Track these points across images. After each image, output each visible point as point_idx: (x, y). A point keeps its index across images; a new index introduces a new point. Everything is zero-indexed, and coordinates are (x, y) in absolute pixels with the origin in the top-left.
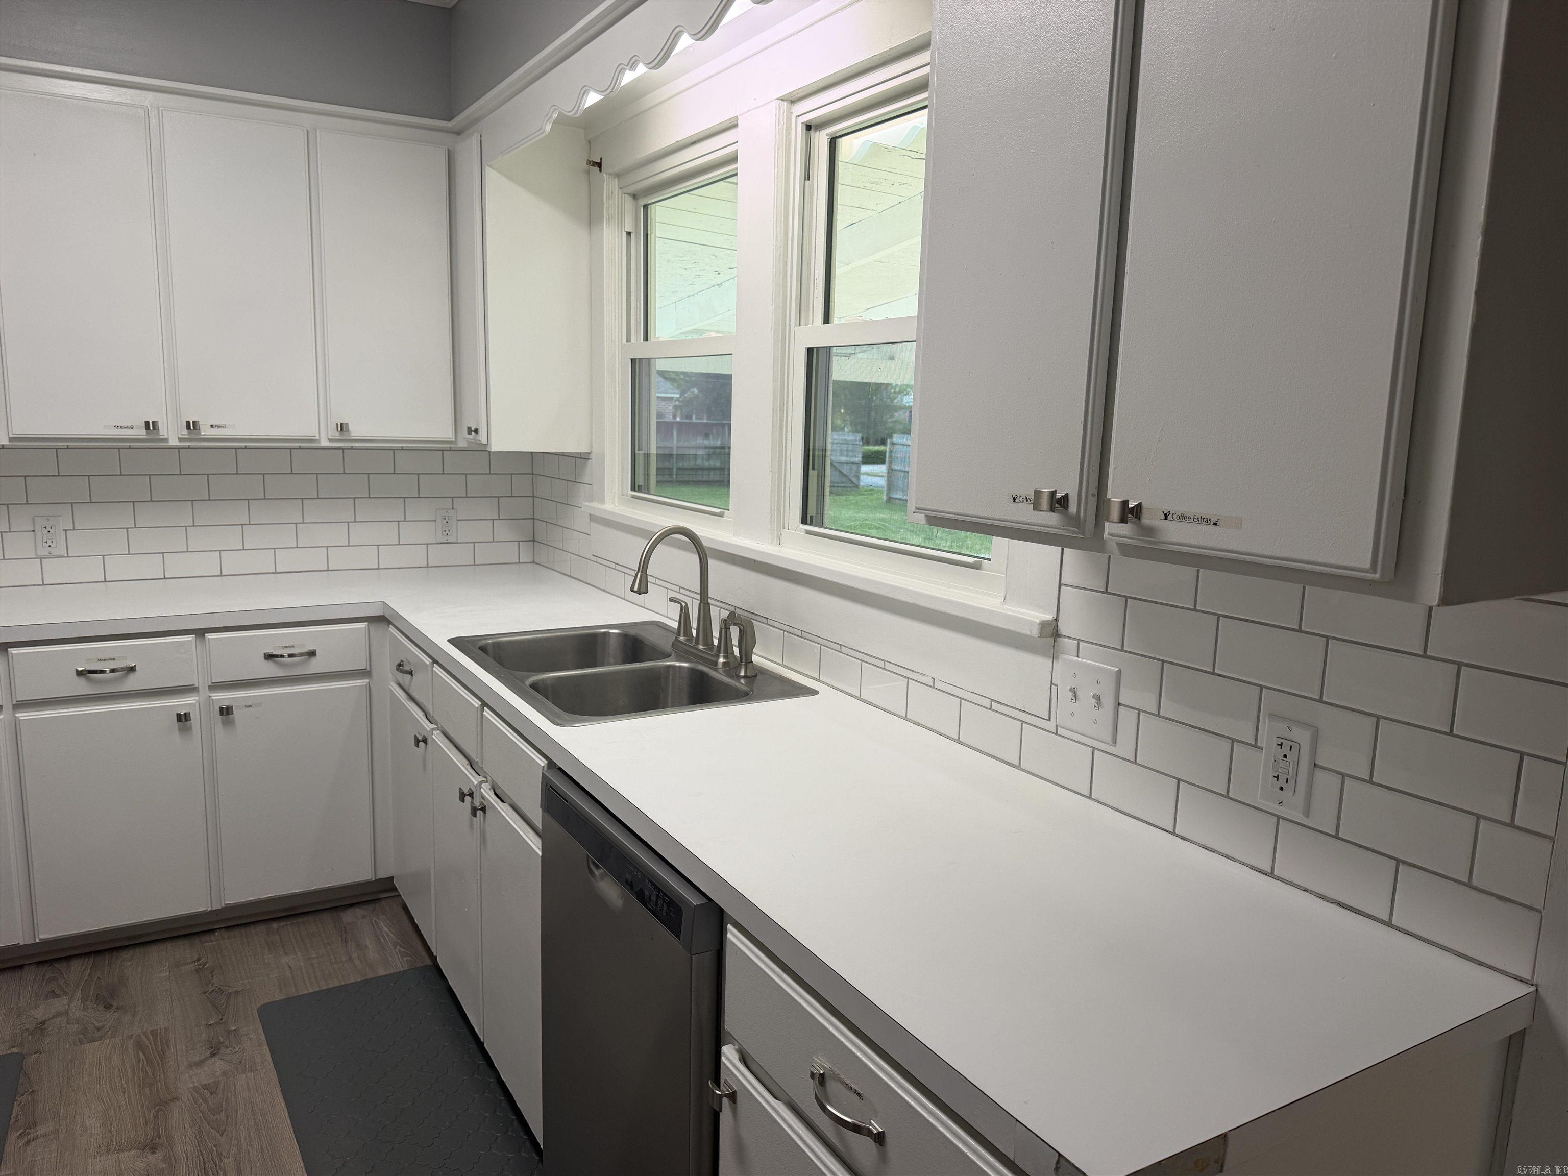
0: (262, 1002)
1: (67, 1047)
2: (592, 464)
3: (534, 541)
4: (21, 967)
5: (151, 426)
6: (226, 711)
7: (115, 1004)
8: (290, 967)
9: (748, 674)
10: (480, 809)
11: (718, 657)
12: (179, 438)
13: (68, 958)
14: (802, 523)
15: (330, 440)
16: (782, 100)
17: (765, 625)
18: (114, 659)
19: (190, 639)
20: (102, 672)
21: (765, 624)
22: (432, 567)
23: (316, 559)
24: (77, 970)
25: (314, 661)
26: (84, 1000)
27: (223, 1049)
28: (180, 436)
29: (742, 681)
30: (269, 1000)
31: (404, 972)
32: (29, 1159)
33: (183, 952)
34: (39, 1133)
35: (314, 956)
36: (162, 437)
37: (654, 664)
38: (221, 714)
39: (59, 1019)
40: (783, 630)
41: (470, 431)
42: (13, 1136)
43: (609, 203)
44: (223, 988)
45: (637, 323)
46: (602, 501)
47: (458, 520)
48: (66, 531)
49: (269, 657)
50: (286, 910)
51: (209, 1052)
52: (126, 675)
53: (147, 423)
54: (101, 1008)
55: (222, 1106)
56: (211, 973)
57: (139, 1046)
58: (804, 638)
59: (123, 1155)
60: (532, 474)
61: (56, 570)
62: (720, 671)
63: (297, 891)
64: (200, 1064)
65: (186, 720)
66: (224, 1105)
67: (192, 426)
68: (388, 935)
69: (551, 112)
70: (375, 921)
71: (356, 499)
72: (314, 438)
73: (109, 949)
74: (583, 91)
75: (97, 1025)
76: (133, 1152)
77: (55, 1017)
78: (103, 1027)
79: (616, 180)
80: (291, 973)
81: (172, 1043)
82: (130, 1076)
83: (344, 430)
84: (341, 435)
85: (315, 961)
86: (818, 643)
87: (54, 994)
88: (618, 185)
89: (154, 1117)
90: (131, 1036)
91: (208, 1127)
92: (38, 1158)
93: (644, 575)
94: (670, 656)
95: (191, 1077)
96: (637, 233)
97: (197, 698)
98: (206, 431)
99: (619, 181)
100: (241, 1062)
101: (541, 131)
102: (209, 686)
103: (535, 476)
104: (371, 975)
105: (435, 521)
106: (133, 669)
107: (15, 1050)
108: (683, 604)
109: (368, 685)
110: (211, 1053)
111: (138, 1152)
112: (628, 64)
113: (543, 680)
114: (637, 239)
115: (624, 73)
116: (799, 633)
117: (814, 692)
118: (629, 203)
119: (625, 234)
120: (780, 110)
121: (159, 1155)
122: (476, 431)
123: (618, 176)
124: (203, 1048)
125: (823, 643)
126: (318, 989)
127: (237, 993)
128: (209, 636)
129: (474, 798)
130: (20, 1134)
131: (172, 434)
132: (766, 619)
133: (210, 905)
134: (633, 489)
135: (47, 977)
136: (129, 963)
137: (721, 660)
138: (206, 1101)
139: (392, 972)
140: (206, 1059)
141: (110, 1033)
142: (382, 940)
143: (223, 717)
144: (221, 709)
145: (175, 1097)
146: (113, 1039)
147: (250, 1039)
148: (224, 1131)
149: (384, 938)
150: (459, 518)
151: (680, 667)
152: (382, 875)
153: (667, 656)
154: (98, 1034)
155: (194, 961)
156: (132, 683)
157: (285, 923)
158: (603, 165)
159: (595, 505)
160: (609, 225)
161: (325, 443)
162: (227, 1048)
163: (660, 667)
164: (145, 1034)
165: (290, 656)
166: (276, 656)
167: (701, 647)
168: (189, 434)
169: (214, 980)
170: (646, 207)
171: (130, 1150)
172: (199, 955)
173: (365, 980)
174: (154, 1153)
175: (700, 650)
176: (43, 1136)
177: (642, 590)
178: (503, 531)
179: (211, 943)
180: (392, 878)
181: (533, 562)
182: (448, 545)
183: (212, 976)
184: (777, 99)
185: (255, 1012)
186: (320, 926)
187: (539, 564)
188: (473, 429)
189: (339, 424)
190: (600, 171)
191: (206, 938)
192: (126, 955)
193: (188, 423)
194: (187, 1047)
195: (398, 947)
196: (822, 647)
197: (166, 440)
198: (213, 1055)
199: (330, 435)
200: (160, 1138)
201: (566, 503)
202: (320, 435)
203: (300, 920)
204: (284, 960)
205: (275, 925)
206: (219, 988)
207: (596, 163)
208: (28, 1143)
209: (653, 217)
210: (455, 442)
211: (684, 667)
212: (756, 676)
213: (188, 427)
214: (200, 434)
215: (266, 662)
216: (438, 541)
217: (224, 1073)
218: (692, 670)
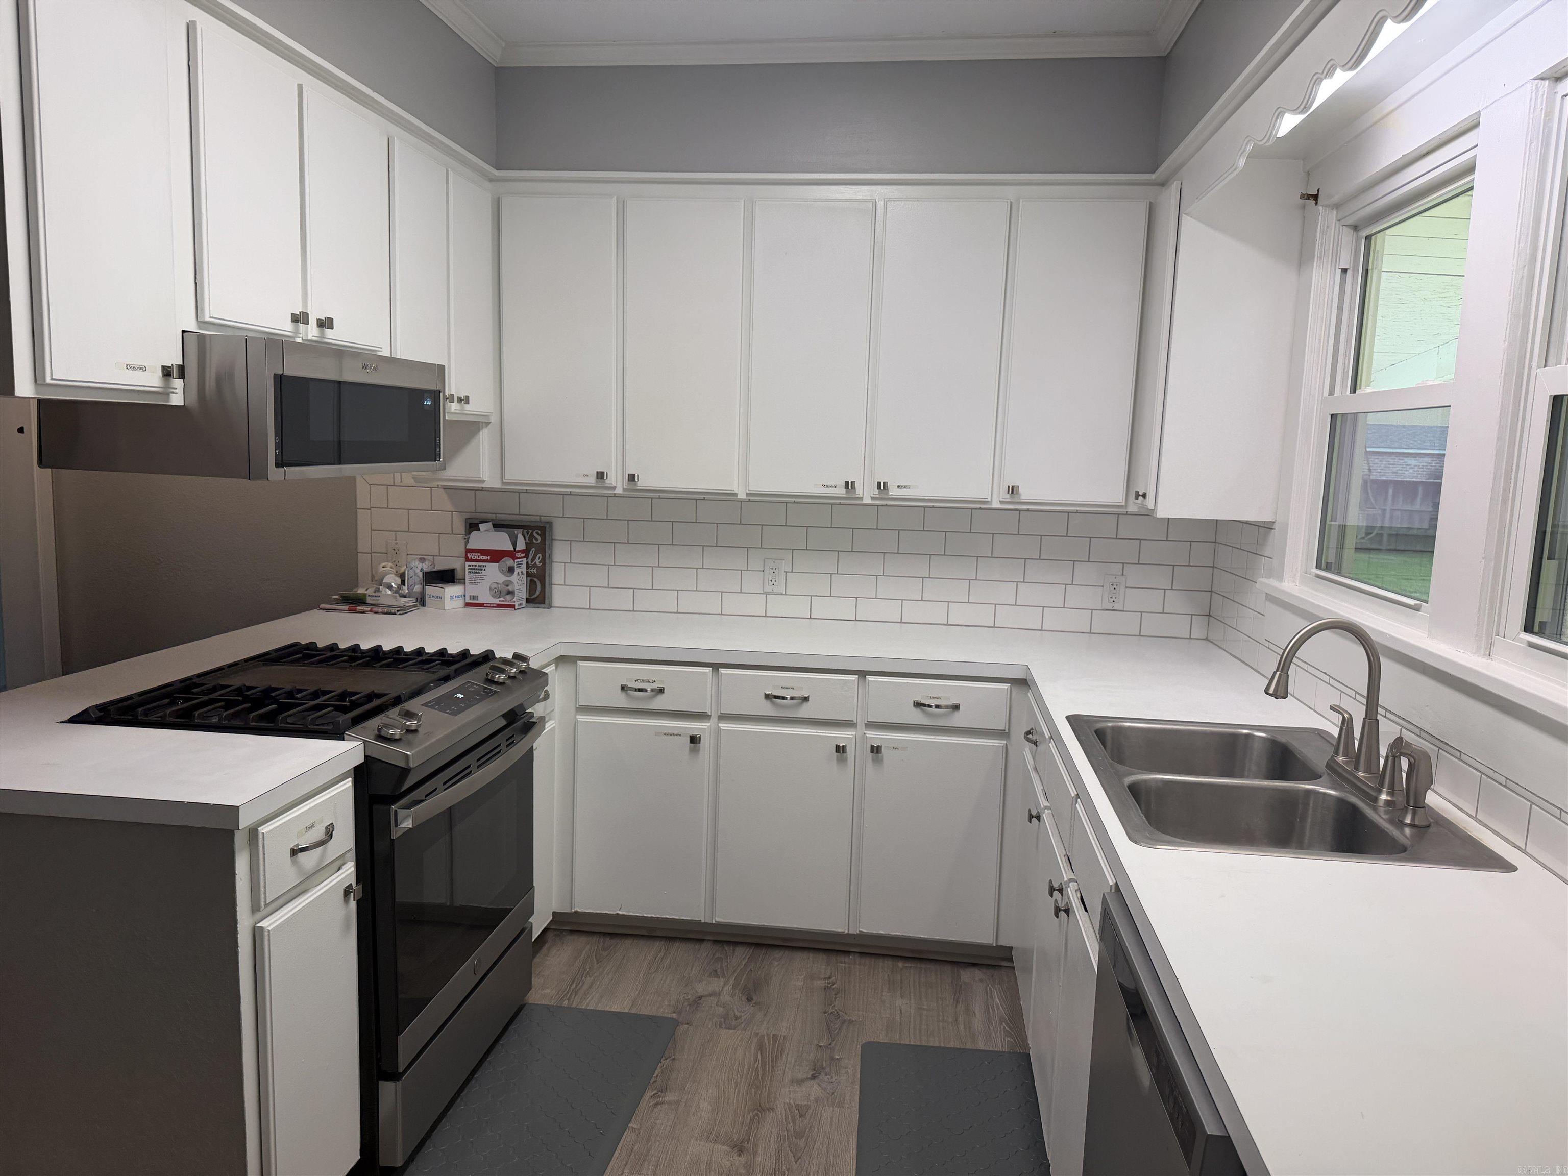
0: (868, 1040)
1: (710, 1027)
2: (1276, 533)
3: (1209, 615)
4: (702, 941)
5: (849, 486)
6: (876, 750)
7: (755, 998)
8: (901, 1011)
9: (1417, 823)
10: (1063, 910)
11: (1380, 791)
12: (871, 497)
13: (736, 944)
14: (1525, 631)
15: (1001, 502)
16: (1542, 79)
17: (1457, 760)
18: (793, 688)
19: (854, 679)
20: (783, 698)
21: (1456, 758)
22: (1094, 633)
23: (984, 615)
24: (740, 955)
25: (957, 714)
26: (734, 986)
27: (822, 1076)
28: (872, 496)
29: (1407, 831)
30: (874, 1039)
31: (1001, 1054)
32: (652, 1120)
33: (819, 965)
34: (666, 1099)
35: (925, 1007)
36: (857, 496)
37: (1292, 785)
38: (872, 751)
39: (712, 998)
40: (1480, 772)
41: (1137, 495)
42: (649, 1094)
43: (1323, 238)
44: (840, 1013)
45: (1345, 373)
46: (1280, 578)
47: (1127, 587)
48: (786, 572)
49: (918, 705)
50: (912, 951)
51: (811, 1073)
52: (801, 704)
53: (847, 483)
54: (744, 999)
55: (805, 1131)
56: (836, 995)
57: (761, 1047)
58: (1508, 788)
59: (718, 1147)
60: (1215, 542)
61: (777, 605)
62: (1382, 811)
63: (922, 936)
64: (800, 1082)
65: (843, 752)
66: (807, 1132)
67: (882, 487)
68: (998, 1008)
69: (1245, 144)
70: (990, 988)
71: (1027, 560)
72: (986, 500)
73: (766, 945)
74: (1277, 113)
75: (736, 1014)
76: (725, 1147)
77: (710, 995)
78: (740, 1017)
79: (1335, 212)
80: (900, 1018)
81: (785, 1053)
82: (745, 1072)
83: (1015, 493)
84: (1011, 497)
85: (925, 1012)
86: (1528, 800)
87: (715, 974)
88: (1336, 217)
89: (751, 1120)
90: (758, 1034)
91: (788, 1148)
92: (658, 1122)
93: (1284, 675)
94: (1320, 777)
95: (789, 1091)
96: (1355, 270)
97: (854, 733)
98: (893, 492)
99: (1337, 212)
100: (833, 1093)
101: (1234, 168)
102: (865, 724)
103: (1217, 545)
104: (969, 1046)
105: (1103, 586)
106: (806, 699)
107: (674, 1016)
108: (1346, 716)
109: (1005, 746)
110: (812, 1075)
111: (728, 1149)
112: (1323, 72)
113: (1146, 781)
114: (1354, 277)
115: (1319, 84)
116: (1503, 780)
117: (1509, 868)
118: (1348, 236)
119: (1339, 272)
120: (1538, 91)
121: (743, 1159)
122: (1144, 496)
123: (1337, 206)
124: (808, 1068)
125: (1535, 800)
126: (918, 1044)
127: (851, 1022)
128: (870, 678)
129: (1064, 895)
130: (654, 1095)
131: (866, 493)
132: (1458, 753)
133: (847, 928)
134: (1318, 566)
135: (716, 957)
136: (777, 963)
137: (1384, 797)
138: (794, 1121)
139: (991, 1049)
140: (807, 1079)
141: (743, 1025)
142: (991, 1011)
143: (874, 755)
144: (872, 747)
145: (772, 1107)
146: (743, 1032)
147: (847, 1073)
148: (800, 1158)
149: (993, 1010)
150: (1127, 586)
151: (1324, 794)
152: (1003, 942)
153: (1313, 776)
154: (734, 1023)
155: (826, 978)
156: (805, 711)
157: (910, 965)
158: (1320, 197)
159: (1273, 582)
160: (1320, 263)
161: (996, 505)
162: (826, 1075)
163: (1298, 790)
164: (768, 1035)
165: (937, 707)
166: (924, 705)
167: (1361, 774)
168: (879, 493)
169: (836, 1003)
170: (1368, 238)
171: (723, 1145)
172: (831, 973)
173: (963, 1049)
174: (739, 1155)
175: (1358, 779)
176: (669, 1103)
177: (1281, 692)
178: (1175, 601)
179: (844, 965)
180: (1011, 948)
181: (1207, 639)
182: (1113, 612)
183: (835, 998)
184: (1535, 79)
185: (859, 1047)
186: (939, 977)
187: (1212, 642)
188: (1141, 493)
189: (1011, 487)
190: (1316, 204)
191: (842, 958)
192: (777, 954)
193: (879, 483)
194: (795, 1061)
195: (1004, 1024)
196: (1533, 806)
197: (861, 498)
198: (814, 1077)
199: (1001, 498)
200: (748, 1143)
201: (1245, 577)
202: (992, 497)
203: (923, 966)
204: (899, 1002)
205: (900, 964)
206: (837, 1012)
207: (1312, 195)
208: (656, 1104)
209: (1378, 247)
210: (1126, 506)
211: (1330, 795)
212: (1429, 826)
213: (879, 488)
214: (888, 493)
215: (914, 709)
216: (1103, 608)
217: (817, 1100)
218: (1341, 802)
